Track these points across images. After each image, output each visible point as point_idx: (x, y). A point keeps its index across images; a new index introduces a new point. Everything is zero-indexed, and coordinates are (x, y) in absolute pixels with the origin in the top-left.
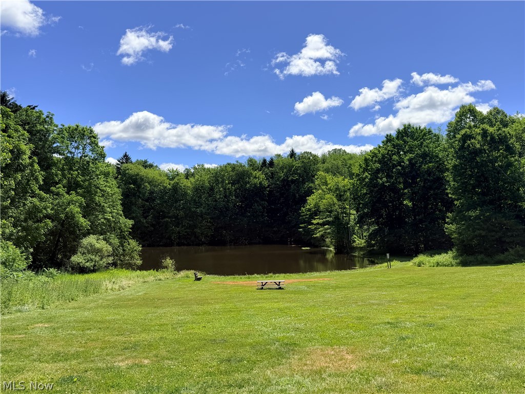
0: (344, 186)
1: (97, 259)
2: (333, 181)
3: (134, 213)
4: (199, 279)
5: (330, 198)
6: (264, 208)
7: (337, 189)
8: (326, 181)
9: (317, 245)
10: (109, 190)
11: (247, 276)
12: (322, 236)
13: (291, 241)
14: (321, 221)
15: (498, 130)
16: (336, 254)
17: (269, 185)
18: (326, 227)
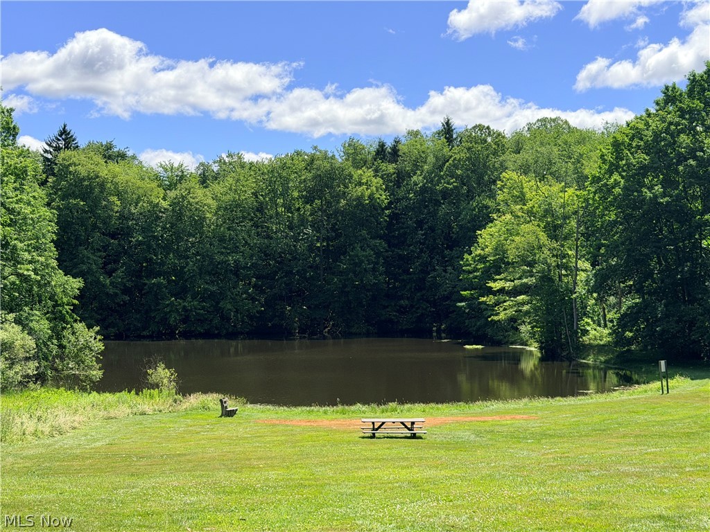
0: (563, 206)
2: (538, 192)
3: (83, 263)
4: (231, 414)
5: (532, 233)
6: (378, 254)
7: (549, 212)
8: (523, 194)
10: (28, 210)
11: (340, 407)
12: (512, 319)
13: (439, 331)
14: (509, 285)
16: (542, 360)
17: (390, 203)
18: (521, 298)
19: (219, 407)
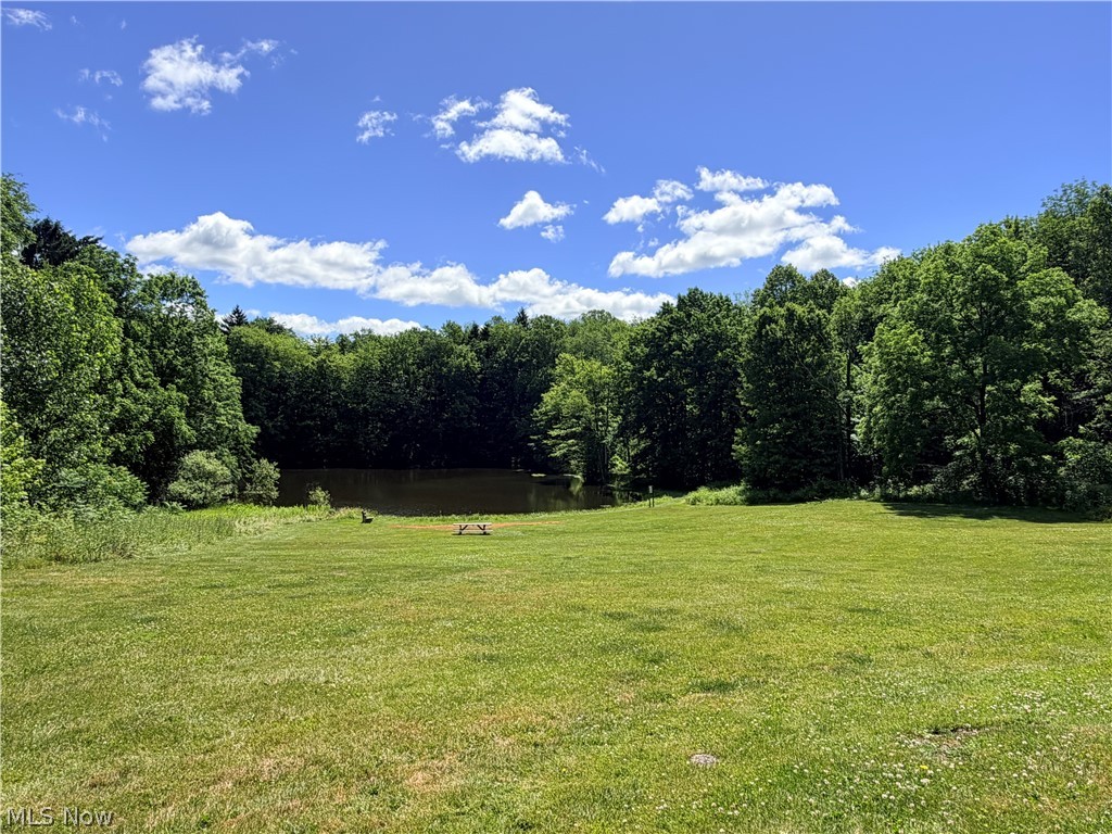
0: (600, 378)
1: (209, 488)
4: (369, 521)
5: (577, 396)
6: (472, 407)
7: (590, 382)
8: (573, 369)
9: (555, 471)
10: (223, 379)
12: (565, 455)
13: (516, 463)
14: (563, 432)
15: (809, 312)
16: (584, 485)
17: (482, 370)
18: (570, 441)
19: (361, 517)
